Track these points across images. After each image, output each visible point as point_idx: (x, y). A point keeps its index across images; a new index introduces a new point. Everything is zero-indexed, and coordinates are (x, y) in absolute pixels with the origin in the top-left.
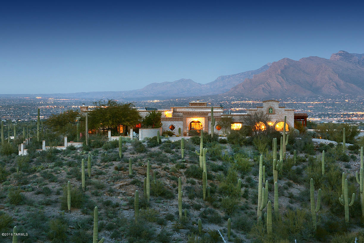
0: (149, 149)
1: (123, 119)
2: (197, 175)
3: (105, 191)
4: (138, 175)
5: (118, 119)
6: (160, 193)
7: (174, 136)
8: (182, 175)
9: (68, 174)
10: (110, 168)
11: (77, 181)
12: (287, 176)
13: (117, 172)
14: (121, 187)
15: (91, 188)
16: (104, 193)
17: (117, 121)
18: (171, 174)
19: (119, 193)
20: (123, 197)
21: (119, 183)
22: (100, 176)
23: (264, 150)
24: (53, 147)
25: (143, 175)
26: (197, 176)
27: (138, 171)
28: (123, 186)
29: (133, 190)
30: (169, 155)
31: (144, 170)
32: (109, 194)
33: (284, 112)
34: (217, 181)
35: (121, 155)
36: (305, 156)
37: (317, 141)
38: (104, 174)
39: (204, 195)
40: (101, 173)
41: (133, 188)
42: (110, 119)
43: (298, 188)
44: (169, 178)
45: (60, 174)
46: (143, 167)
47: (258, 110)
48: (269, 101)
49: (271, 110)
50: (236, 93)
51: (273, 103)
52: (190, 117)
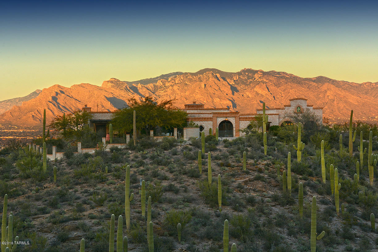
16: (233, 189)
19: (249, 190)
25: (255, 171)
28: (247, 182)
33: (313, 111)
41: (260, 184)
47: (286, 109)
48: (296, 100)
49: (299, 108)
50: (3, 121)
51: (301, 101)
52: (221, 116)
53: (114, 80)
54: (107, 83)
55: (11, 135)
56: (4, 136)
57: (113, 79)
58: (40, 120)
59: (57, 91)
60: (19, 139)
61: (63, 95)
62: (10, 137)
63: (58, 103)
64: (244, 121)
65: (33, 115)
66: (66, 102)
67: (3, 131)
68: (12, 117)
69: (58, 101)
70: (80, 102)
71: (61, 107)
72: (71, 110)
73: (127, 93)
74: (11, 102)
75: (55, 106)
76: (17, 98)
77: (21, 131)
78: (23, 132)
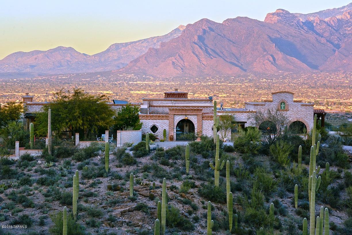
0: (138, 160)
1: (96, 117)
2: (213, 197)
3: (102, 220)
4: (140, 198)
5: (90, 118)
6: (176, 223)
7: (158, 140)
8: (194, 197)
9: (46, 196)
10: (99, 188)
11: (61, 205)
12: (321, 199)
13: (112, 193)
14: (123, 214)
15: (83, 216)
16: (103, 222)
17: (88, 120)
18: (181, 196)
19: (122, 223)
20: (128, 228)
21: (119, 209)
22: (90, 199)
23: (286, 161)
24: (5, 157)
25: (147, 197)
26: (213, 199)
27: (139, 191)
28: (125, 212)
29: (139, 218)
30: (167, 169)
31: (146, 190)
32: (109, 225)
33: (301, 108)
34: (237, 205)
35: (108, 169)
36: (338, 170)
37: (348, 149)
38: (96, 196)
39: (231, 225)
40: (91, 195)
41: (139, 215)
42: (79, 117)
43: (339, 215)
44: (180, 202)
45: (34, 196)
46: (143, 186)
47: (266, 105)
48: (280, 93)
49: (283, 104)
50: (136, 69)
51: (286, 95)
52: (179, 114)
53: (282, 12)
54: (271, 16)
55: (145, 89)
56: (135, 90)
57: (280, 11)
58: (181, 68)
59: (205, 28)
60: (153, 95)
61: (212, 33)
62: (143, 92)
63: (206, 45)
64: (208, 120)
65: (173, 62)
66: (216, 44)
67: (135, 83)
68: (147, 64)
69: (206, 42)
70: (235, 43)
71: (209, 50)
72: (222, 55)
73: (299, 31)
74: (148, 42)
75: (201, 48)
76: (155, 37)
77: (158, 83)
78: (161, 85)
